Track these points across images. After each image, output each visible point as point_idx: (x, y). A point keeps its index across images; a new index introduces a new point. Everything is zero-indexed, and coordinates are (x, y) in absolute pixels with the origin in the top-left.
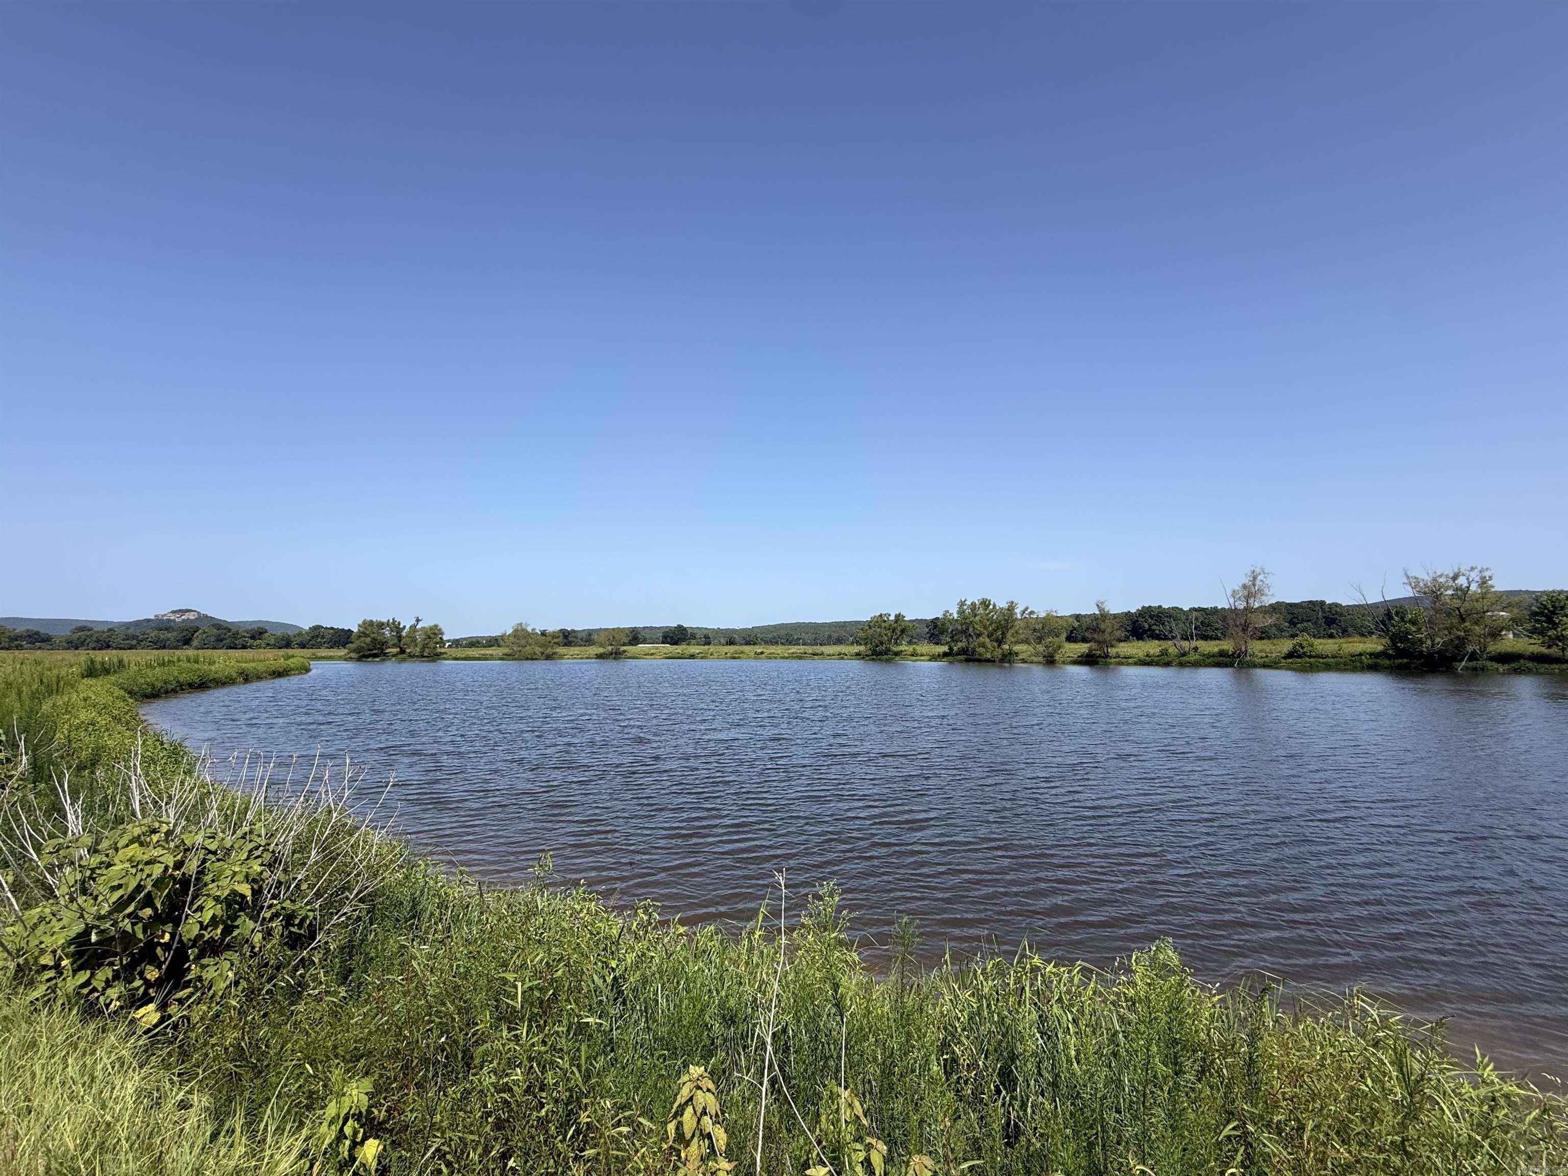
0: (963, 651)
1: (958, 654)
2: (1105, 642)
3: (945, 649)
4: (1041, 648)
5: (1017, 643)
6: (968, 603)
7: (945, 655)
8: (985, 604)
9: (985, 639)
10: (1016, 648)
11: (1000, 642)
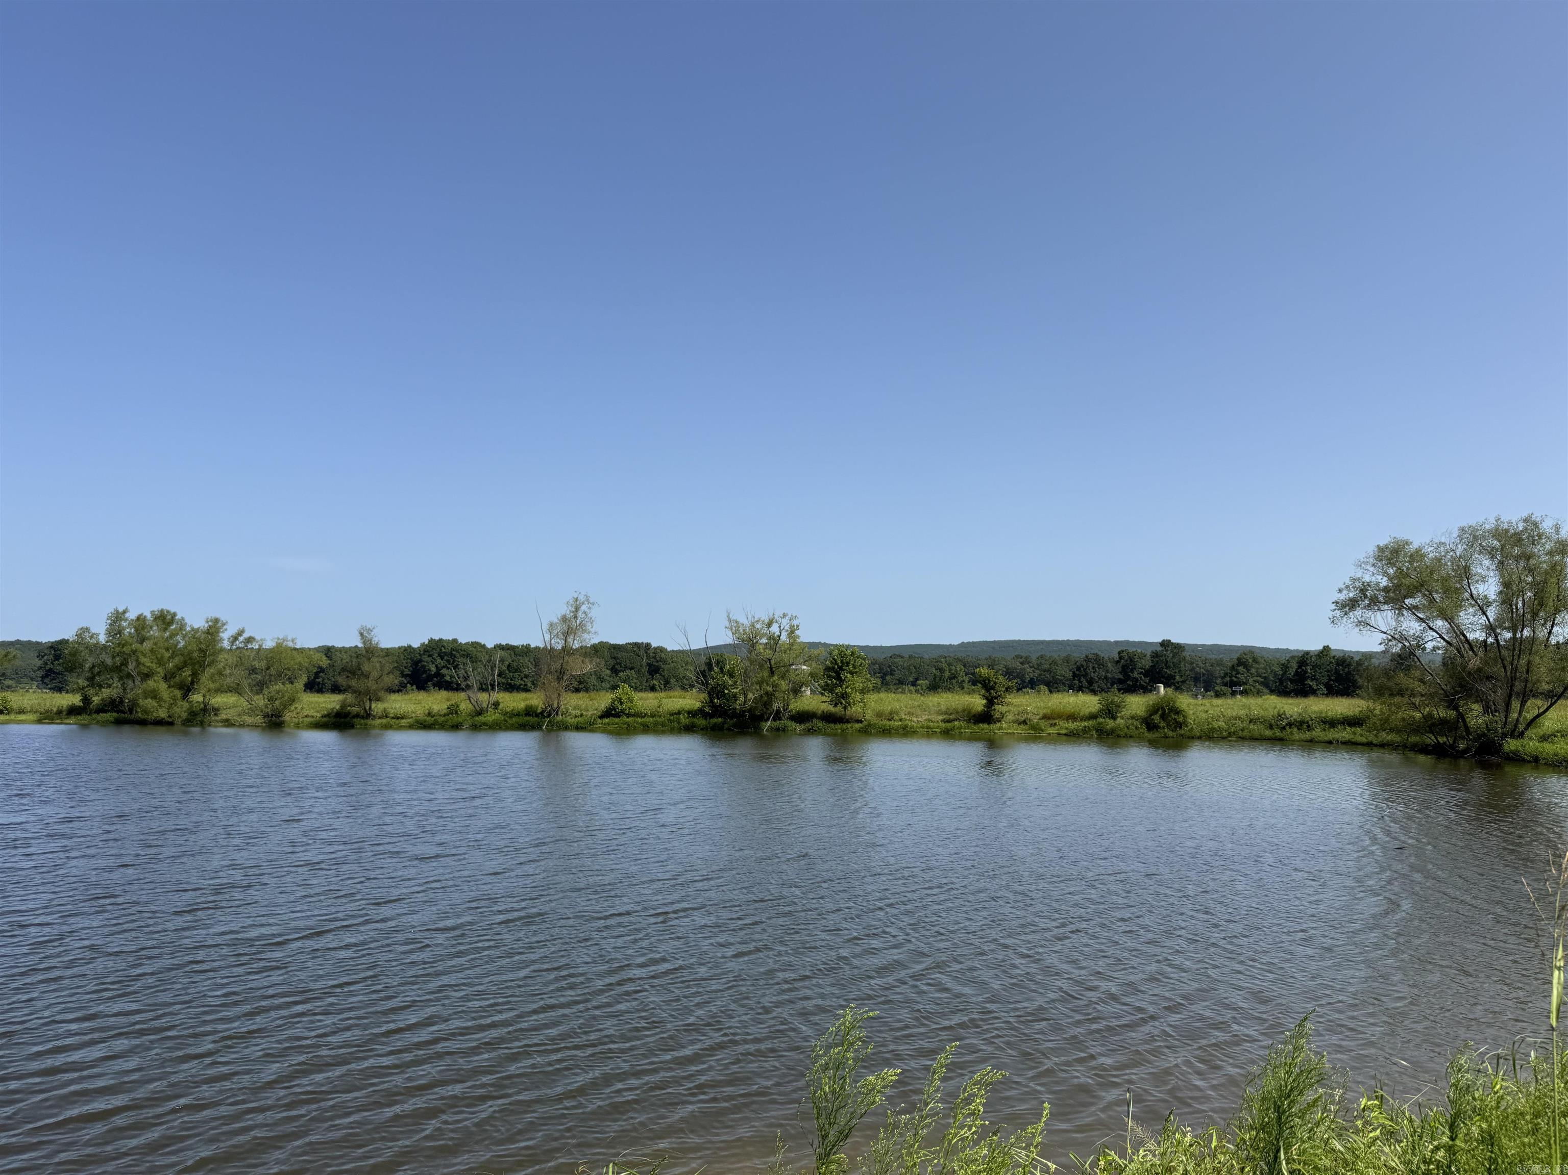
0: (112, 705)
1: (100, 710)
2: (367, 692)
3: (75, 699)
4: (260, 701)
5: (219, 691)
6: (132, 615)
7: (73, 711)
8: (164, 619)
9: (158, 684)
10: (218, 700)
11: (187, 689)
